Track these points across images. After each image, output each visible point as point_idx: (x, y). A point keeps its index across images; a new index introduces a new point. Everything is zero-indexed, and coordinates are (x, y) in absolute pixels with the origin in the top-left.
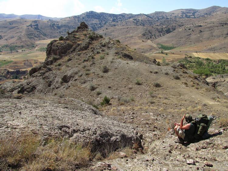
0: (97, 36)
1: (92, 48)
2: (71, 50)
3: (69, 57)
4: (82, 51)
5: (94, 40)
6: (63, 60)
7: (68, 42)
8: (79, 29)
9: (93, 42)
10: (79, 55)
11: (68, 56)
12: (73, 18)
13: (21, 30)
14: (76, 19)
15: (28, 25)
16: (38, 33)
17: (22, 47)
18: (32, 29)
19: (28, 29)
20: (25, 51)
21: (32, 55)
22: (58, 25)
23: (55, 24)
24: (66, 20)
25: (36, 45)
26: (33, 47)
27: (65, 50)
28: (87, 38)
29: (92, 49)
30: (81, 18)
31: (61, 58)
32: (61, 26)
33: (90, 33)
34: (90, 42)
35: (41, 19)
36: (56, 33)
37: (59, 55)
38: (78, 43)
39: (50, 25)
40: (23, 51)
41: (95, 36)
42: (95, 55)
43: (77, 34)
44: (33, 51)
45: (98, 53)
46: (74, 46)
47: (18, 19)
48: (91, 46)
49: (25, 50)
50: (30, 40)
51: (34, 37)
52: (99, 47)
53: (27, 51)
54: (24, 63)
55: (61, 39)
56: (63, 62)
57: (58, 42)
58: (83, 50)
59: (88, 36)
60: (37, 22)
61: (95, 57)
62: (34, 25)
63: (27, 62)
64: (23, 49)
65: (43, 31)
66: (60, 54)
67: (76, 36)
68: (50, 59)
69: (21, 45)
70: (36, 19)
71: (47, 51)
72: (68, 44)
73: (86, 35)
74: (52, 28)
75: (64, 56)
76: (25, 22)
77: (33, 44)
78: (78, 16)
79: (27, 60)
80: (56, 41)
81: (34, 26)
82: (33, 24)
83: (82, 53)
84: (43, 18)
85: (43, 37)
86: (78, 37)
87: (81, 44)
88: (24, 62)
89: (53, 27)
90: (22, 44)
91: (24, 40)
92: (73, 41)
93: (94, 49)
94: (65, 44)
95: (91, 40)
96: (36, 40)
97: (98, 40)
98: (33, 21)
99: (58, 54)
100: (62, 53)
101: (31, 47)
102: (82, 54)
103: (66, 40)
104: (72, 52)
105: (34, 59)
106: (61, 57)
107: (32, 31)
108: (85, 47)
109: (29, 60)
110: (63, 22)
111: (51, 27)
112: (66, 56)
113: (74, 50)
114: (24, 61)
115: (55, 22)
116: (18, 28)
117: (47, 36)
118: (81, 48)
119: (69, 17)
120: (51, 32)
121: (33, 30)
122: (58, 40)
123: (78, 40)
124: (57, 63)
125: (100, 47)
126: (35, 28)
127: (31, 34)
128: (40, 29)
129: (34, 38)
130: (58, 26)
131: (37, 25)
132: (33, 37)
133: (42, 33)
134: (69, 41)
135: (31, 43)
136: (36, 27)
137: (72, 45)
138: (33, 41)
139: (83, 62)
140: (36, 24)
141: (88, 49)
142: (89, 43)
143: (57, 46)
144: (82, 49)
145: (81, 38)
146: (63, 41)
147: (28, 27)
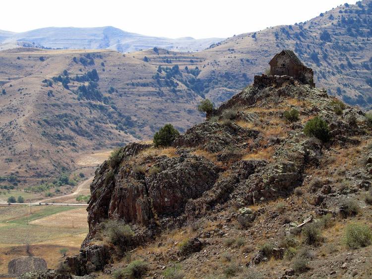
0: (353, 123)
1: (318, 185)
2: (211, 195)
3: (194, 236)
4: (267, 200)
5: (333, 144)
6: (158, 250)
7: (195, 153)
8: (262, 87)
9: (326, 152)
10: (246, 223)
11: (189, 229)
12: (272, 38)
13: (14, 102)
14: (287, 42)
15: (49, 77)
16: (96, 114)
17: (11, 180)
18: (69, 96)
19: (50, 94)
20: (21, 201)
21: (54, 223)
22: (196, 72)
23: (182, 68)
24: (237, 47)
25: (77, 173)
26: (65, 181)
27: (179, 195)
28: (297, 133)
29: (319, 193)
30: (316, 34)
31: (152, 238)
32: (210, 80)
33: (316, 109)
34: (313, 154)
35: (113, 47)
36: (183, 113)
37: (146, 223)
38: (247, 159)
39: (157, 77)
40: (12, 200)
41: (340, 123)
42: (326, 227)
43: (251, 112)
44: (63, 200)
45: (348, 212)
46: (225, 177)
47: (9, 51)
48: (313, 176)
49: (25, 196)
50: (53, 149)
51: (73, 134)
52: (355, 183)
53: (35, 203)
54: (12, 265)
55: (166, 138)
56: (160, 258)
57: (146, 153)
58: (271, 197)
59: (303, 121)
60: (92, 63)
61: (325, 234)
62: (81, 74)
63: (24, 257)
64: (15, 194)
65: (120, 103)
66: (151, 216)
67: (242, 125)
68: (97, 243)
69: (9, 172)
70: (94, 49)
71: (94, 198)
72: (192, 166)
73: (292, 118)
74: (165, 90)
75: (172, 227)
76: (39, 62)
77: (64, 169)
78: (300, 26)
79: (29, 250)
80: (137, 148)
81: (78, 79)
82: (76, 71)
83: (263, 212)
84: (124, 42)
85: (117, 132)
86: (249, 126)
87: (262, 164)
88: (11, 258)
89: (170, 83)
90: (14, 167)
91: (22, 146)
92: (225, 151)
93: (329, 191)
94: (178, 167)
95: (318, 142)
96: (84, 148)
97: (357, 143)
98: (75, 58)
99: (139, 218)
100: (163, 211)
101: (55, 183)
102: (262, 219)
103: (190, 144)
104: (211, 205)
105: (62, 242)
106: (155, 233)
107: (66, 105)
108: (282, 179)
109: (37, 248)
110: (221, 59)
111: (159, 82)
112: (181, 226)
113: (224, 197)
114: (14, 251)
115: (178, 57)
116: (4, 93)
117: (137, 129)
118: (258, 188)
119: (254, 35)
120: (160, 110)
121: (70, 101)
122: (148, 146)
123: (251, 142)
124: (129, 261)
125: (360, 182)
126: (82, 89)
127: (62, 121)
128: (107, 95)
129: (71, 138)
130: (192, 81)
131: (93, 76)
132: (68, 132)
133: (115, 115)
134: (202, 148)
135: (57, 164)
136: (87, 84)
137: (218, 170)
138: (66, 152)
139: (258, 262)
140: (90, 69)
141: (299, 194)
142: (307, 161)
143: (140, 175)
144: (262, 194)
145: (269, 133)
146: (171, 149)
147: (51, 85)
